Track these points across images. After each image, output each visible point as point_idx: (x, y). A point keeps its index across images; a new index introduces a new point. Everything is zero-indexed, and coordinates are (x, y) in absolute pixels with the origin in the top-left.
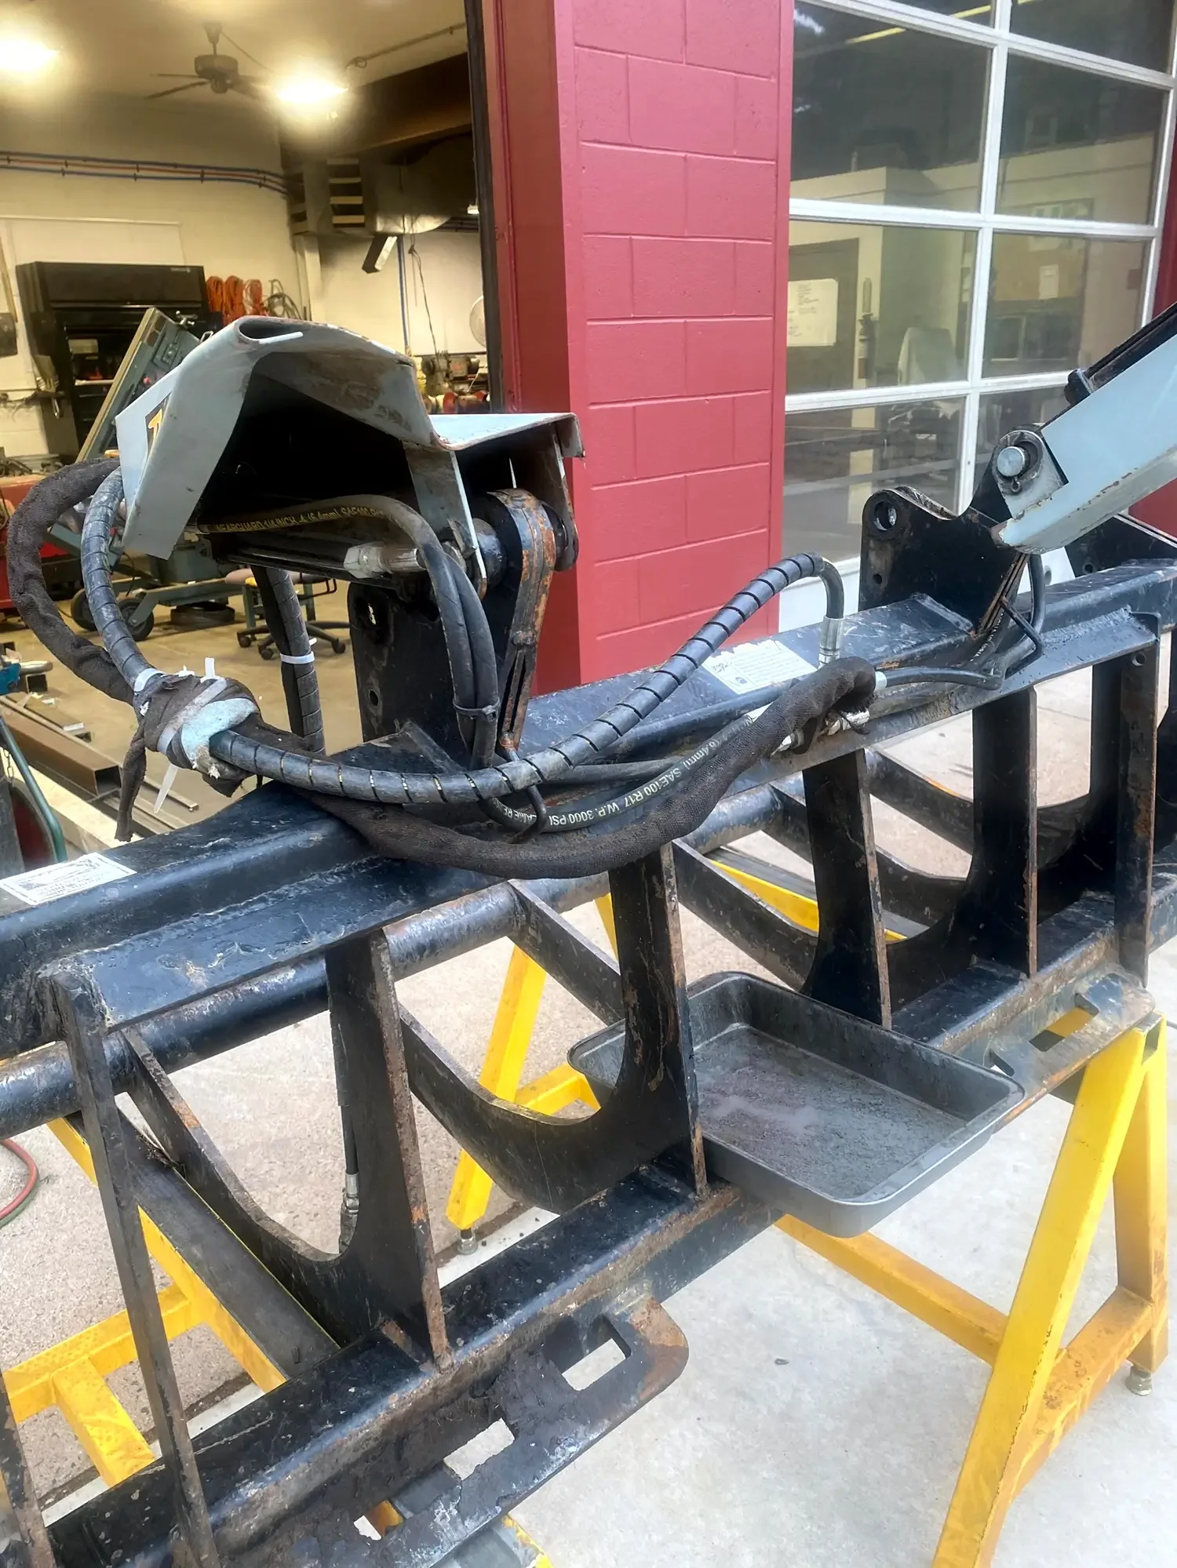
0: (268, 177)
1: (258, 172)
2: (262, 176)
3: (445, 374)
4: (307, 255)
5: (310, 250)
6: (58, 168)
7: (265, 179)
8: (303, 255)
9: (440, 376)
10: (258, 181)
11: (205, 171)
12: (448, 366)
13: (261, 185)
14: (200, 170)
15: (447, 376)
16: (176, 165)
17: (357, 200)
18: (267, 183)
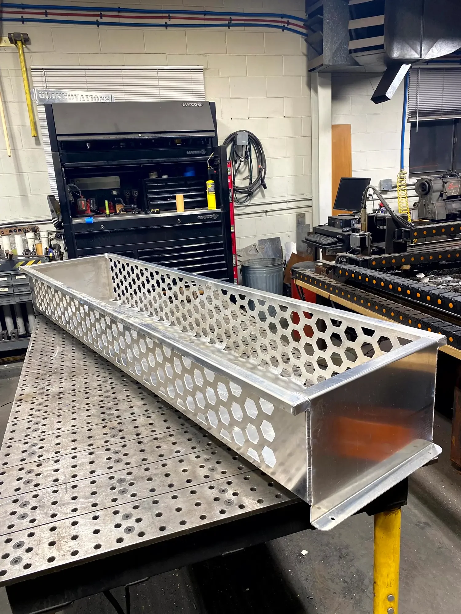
0: (291, 21)
1: (283, 16)
2: (285, 20)
3: (439, 194)
4: (320, 90)
5: (323, 85)
6: (94, 19)
7: (288, 23)
8: (316, 91)
9: (435, 195)
10: (282, 25)
11: (233, 17)
12: (444, 186)
13: (284, 28)
14: (228, 17)
15: (441, 195)
16: (205, 13)
17: (378, 20)
18: (290, 26)
